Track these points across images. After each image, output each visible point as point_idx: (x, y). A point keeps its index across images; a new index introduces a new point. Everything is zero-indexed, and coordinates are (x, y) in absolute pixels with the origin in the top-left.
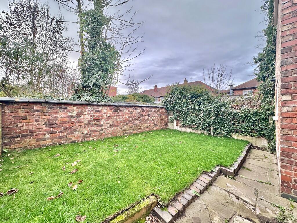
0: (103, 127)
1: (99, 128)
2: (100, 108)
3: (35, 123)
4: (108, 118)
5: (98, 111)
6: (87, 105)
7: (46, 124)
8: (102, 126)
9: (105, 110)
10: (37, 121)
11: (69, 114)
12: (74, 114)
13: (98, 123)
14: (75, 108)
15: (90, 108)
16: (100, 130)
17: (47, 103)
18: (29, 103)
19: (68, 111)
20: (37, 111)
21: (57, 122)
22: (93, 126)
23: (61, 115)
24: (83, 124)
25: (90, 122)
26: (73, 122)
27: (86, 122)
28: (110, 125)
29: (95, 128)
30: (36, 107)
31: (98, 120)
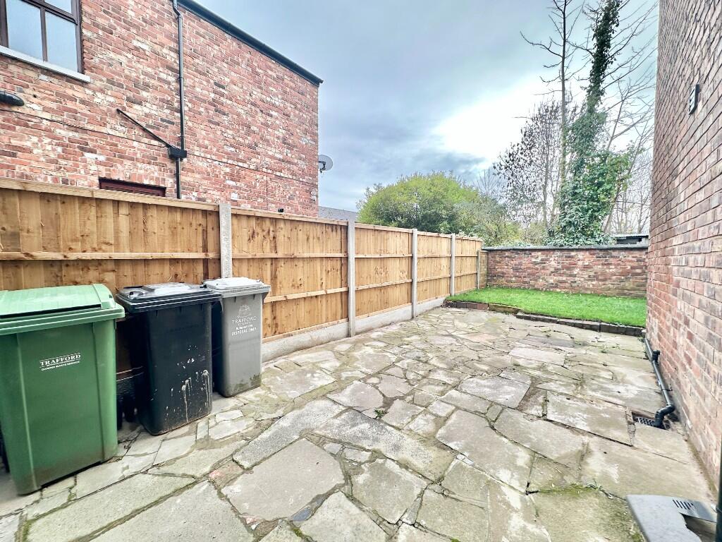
0: (576, 279)
1: (572, 279)
2: (573, 254)
4: (586, 267)
5: (569, 257)
6: (554, 250)
7: (513, 268)
8: (575, 276)
9: (580, 255)
10: (507, 265)
11: (534, 260)
12: (538, 260)
13: (568, 272)
14: (540, 253)
15: (559, 253)
16: (572, 282)
17: (514, 249)
18: (502, 250)
19: (532, 257)
20: (507, 257)
21: (522, 267)
22: (561, 275)
23: (525, 261)
24: (548, 272)
25: (557, 270)
26: (537, 269)
27: (552, 270)
28: (589, 276)
29: (564, 279)
30: (507, 254)
31: (568, 268)
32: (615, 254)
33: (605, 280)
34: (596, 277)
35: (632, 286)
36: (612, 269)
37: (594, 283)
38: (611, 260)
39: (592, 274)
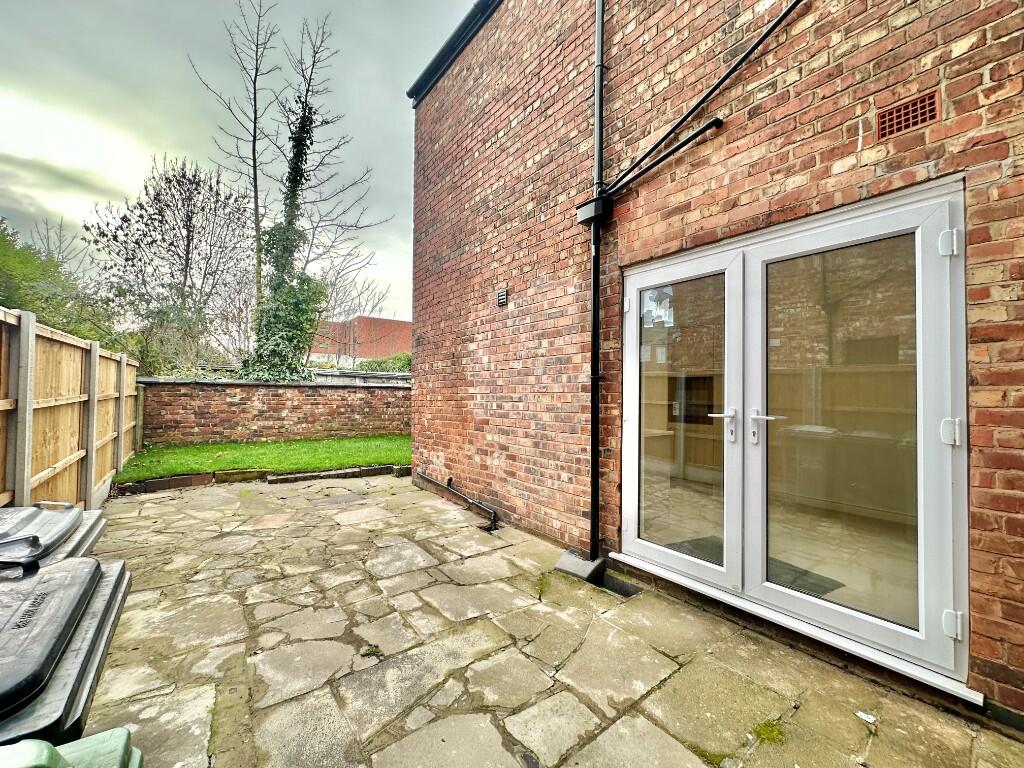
0: (285, 422)
1: (278, 424)
2: (281, 391)
3: (182, 411)
4: (295, 408)
5: (277, 395)
7: (195, 413)
8: (283, 419)
9: (290, 393)
10: (184, 408)
11: (229, 400)
12: (236, 400)
13: (275, 415)
14: (238, 390)
16: (280, 427)
17: (197, 383)
18: (175, 384)
19: (227, 395)
20: (185, 395)
21: (211, 410)
22: (267, 419)
23: (217, 402)
24: (250, 416)
25: (261, 412)
26: (234, 412)
27: (256, 412)
28: (299, 418)
29: (271, 423)
30: (183, 390)
31: (276, 410)
32: (322, 392)
33: (313, 422)
34: (305, 420)
35: (337, 426)
36: (321, 409)
37: (304, 425)
38: (320, 400)
39: (301, 416)
